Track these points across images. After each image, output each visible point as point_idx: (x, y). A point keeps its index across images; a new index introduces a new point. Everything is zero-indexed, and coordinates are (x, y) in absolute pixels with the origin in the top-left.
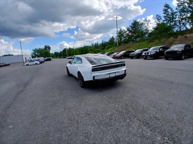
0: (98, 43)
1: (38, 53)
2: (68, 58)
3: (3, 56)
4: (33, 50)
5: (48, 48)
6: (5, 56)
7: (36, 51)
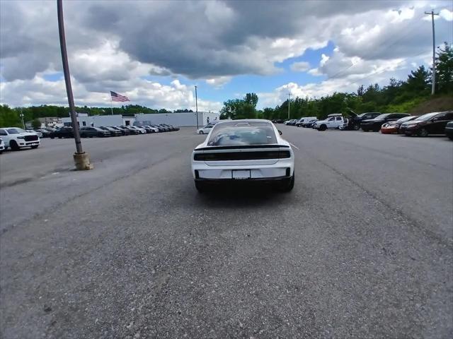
0: (376, 85)
1: (232, 110)
2: (288, 124)
3: (175, 112)
4: (225, 104)
5: (252, 98)
6: (179, 111)
7: (230, 105)
